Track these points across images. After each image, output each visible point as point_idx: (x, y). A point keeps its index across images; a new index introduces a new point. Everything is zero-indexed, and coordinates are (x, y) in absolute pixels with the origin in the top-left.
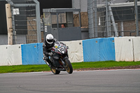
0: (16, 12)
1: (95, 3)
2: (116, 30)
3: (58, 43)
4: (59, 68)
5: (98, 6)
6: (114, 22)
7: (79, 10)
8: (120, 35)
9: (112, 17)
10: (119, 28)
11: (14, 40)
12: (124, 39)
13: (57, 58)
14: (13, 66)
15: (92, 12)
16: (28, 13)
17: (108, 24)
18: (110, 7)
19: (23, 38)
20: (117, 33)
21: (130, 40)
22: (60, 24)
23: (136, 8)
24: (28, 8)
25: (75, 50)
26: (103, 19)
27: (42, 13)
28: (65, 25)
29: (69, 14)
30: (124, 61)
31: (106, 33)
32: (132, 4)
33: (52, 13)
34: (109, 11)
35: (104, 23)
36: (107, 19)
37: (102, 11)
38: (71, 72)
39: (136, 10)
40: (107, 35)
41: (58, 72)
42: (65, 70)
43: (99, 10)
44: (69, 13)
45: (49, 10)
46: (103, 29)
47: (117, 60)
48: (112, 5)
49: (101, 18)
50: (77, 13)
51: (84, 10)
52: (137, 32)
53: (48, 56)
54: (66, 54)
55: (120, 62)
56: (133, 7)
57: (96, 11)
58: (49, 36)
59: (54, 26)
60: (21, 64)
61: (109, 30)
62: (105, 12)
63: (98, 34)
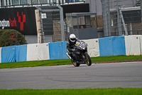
0: (44, 16)
1: (109, 7)
2: (126, 29)
3: (79, 42)
4: (80, 61)
5: (111, 10)
6: (124, 23)
7: (95, 14)
8: (129, 34)
10: (128, 28)
11: (42, 39)
12: (133, 37)
13: (79, 53)
14: (42, 61)
15: (106, 15)
16: (53, 17)
17: (119, 25)
18: (120, 11)
19: (50, 38)
20: (126, 32)
21: (137, 38)
22: (80, 26)
24: (53, 13)
25: (93, 47)
26: (115, 21)
27: (65, 17)
28: (84, 26)
29: (87, 17)
31: (118, 32)
32: (138, 8)
33: (73, 17)
34: (120, 14)
35: (116, 24)
36: (119, 21)
37: (114, 14)
38: (90, 65)
40: (118, 34)
41: (78, 65)
42: (85, 63)
43: (112, 13)
45: (70, 14)
46: (115, 29)
47: (127, 54)
48: (122, 9)
50: (94, 16)
51: (99, 13)
53: (71, 51)
54: (86, 50)
56: (140, 11)
57: (109, 14)
58: (72, 36)
59: (75, 27)
60: (49, 59)
61: (120, 30)
63: (112, 33)
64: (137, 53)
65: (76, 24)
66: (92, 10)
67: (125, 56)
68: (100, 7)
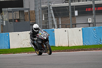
1: (40, 4)
2: (55, 23)
3: (42, 31)
4: (41, 50)
5: (43, 6)
6: (54, 18)
7: (29, 9)
8: (58, 28)
9: (53, 14)
10: (58, 22)
12: (62, 30)
15: (38, 10)
17: (50, 19)
18: (51, 7)
20: (56, 26)
21: (65, 31)
22: (15, 20)
23: (70, 7)
26: (46, 16)
30: (62, 46)
31: (48, 26)
32: (67, 4)
33: (9, 12)
34: (50, 10)
35: (47, 19)
36: (49, 16)
37: (45, 10)
39: (70, 9)
40: (49, 27)
42: (46, 52)
43: (43, 9)
44: (21, 11)
45: (6, 9)
46: (46, 23)
47: (56, 45)
48: (53, 5)
49: (45, 15)
50: (27, 11)
51: (32, 9)
52: (71, 25)
55: (59, 47)
56: (68, 7)
57: (41, 10)
61: (50, 23)
62: (48, 11)
63: (43, 26)
64: (65, 44)
65: (11, 18)
66: (26, 5)
67: (55, 46)
68: (33, 3)
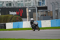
0: (30, 11)
1: (55, 8)
4: (35, 29)
15: (54, 11)
17: (59, 15)
24: (33, 10)
31: (58, 18)
33: (41, 11)
37: (57, 11)
50: (49, 11)
59: (42, 15)
65: (42, 14)
66: (48, 9)
68: (51, 8)
